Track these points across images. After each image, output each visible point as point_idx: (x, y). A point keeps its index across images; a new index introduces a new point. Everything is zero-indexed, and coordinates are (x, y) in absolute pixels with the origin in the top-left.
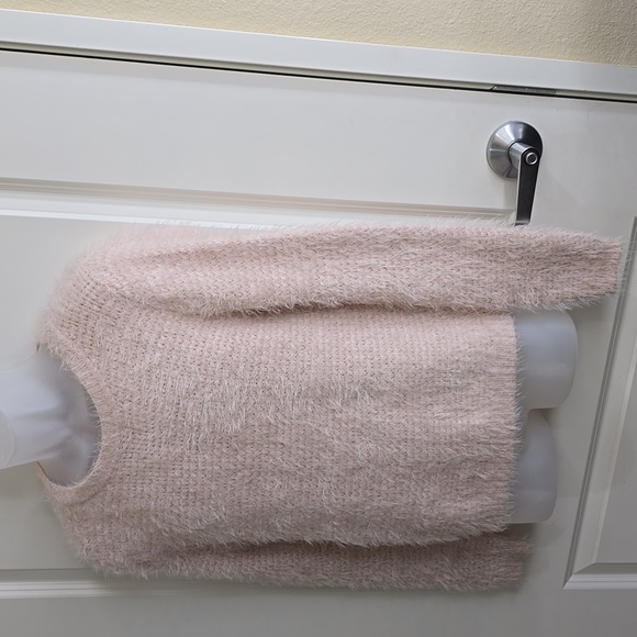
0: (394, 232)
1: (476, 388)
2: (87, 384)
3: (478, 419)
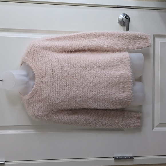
0: (99, 33)
1: (121, 65)
2: (32, 67)
3: (122, 72)
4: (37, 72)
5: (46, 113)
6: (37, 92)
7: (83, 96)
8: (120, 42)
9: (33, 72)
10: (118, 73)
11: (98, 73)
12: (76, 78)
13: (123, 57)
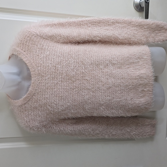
0: (113, 19)
1: (141, 63)
2: (27, 62)
4: (34, 70)
5: (45, 123)
6: (34, 97)
7: (93, 102)
8: (138, 32)
9: (28, 69)
10: (138, 73)
11: (113, 72)
12: (86, 78)
13: (143, 52)
